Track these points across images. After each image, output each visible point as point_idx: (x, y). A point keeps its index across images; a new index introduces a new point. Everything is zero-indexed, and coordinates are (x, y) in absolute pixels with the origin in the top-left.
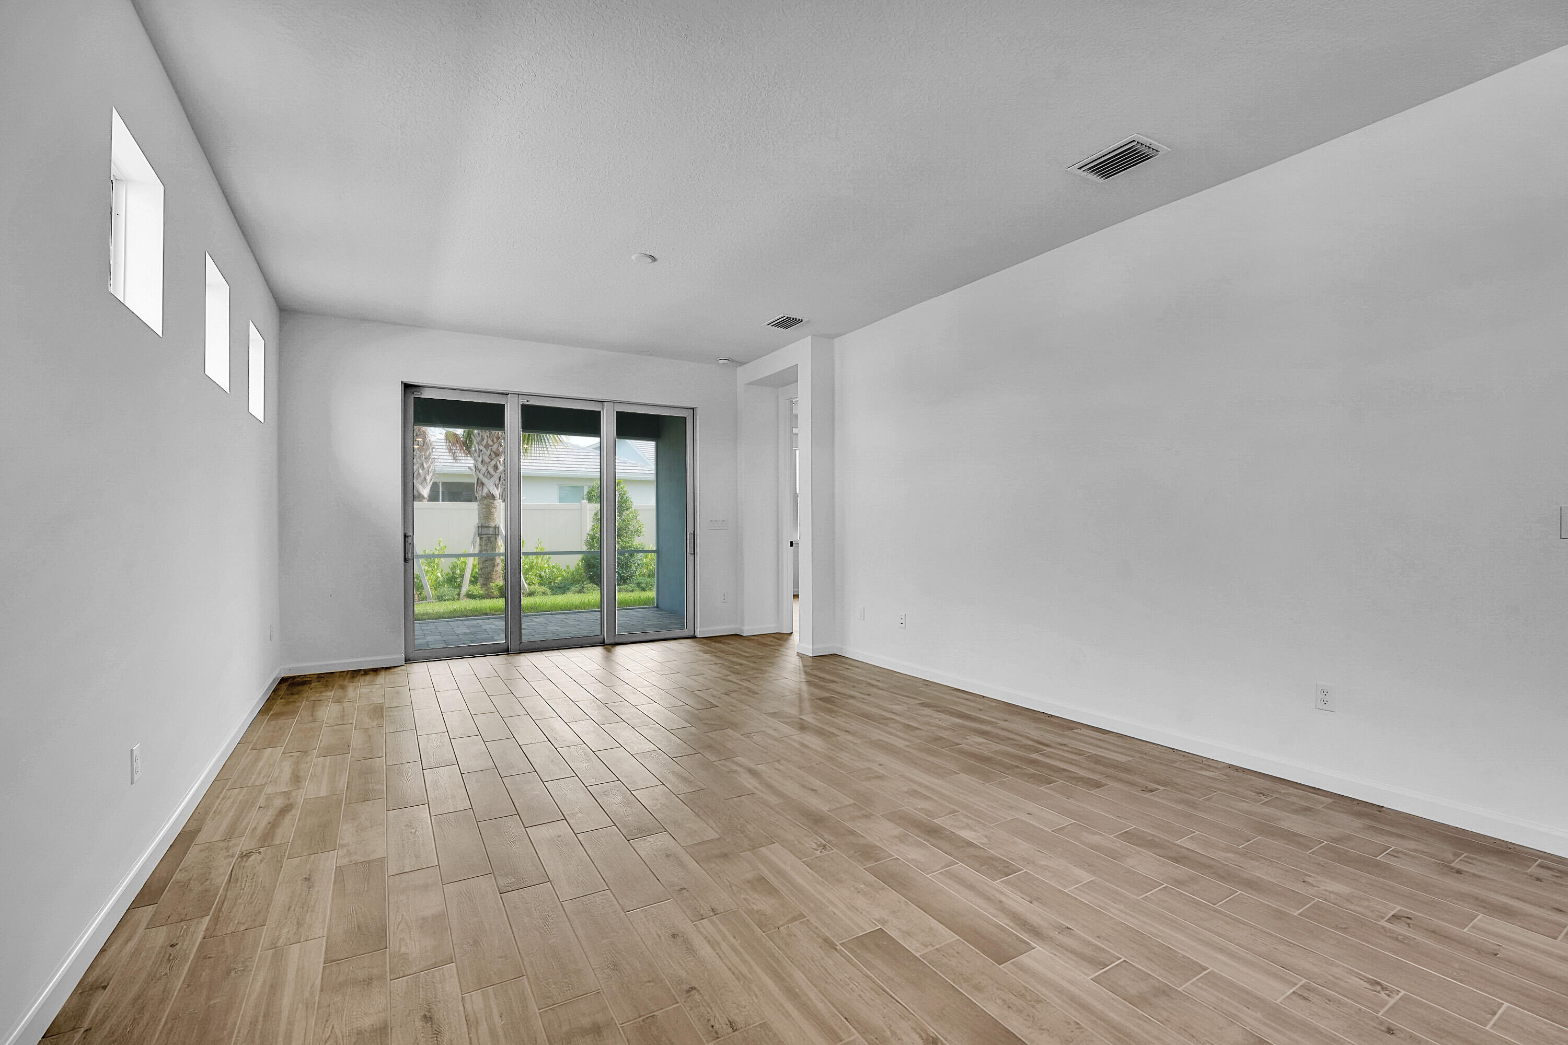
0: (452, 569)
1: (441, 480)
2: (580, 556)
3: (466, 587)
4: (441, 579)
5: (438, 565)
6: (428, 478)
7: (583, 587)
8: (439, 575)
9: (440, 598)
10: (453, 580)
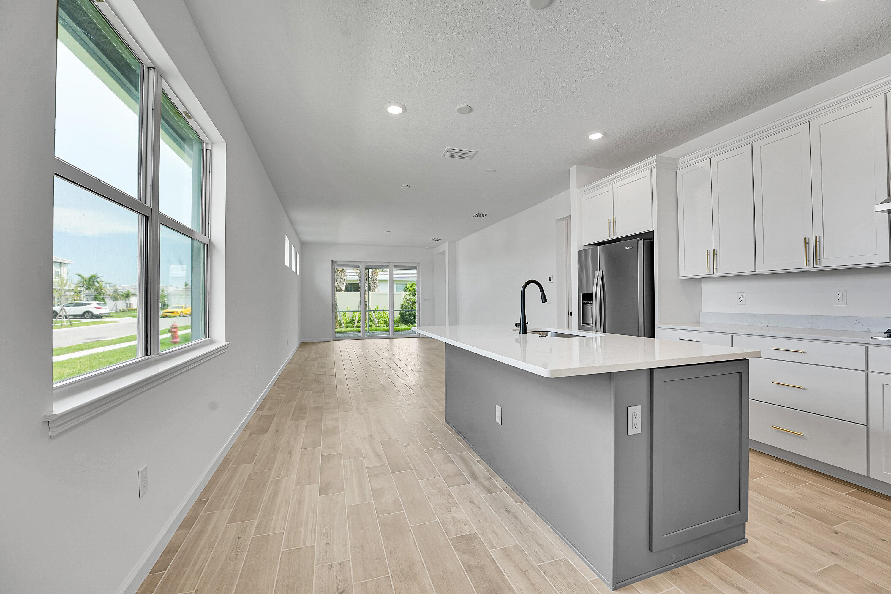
0: (352, 318)
1: (350, 283)
2: (399, 312)
3: (356, 324)
4: (348, 321)
5: (347, 316)
6: (344, 283)
7: (399, 325)
8: (348, 320)
9: (347, 327)
10: (352, 322)
